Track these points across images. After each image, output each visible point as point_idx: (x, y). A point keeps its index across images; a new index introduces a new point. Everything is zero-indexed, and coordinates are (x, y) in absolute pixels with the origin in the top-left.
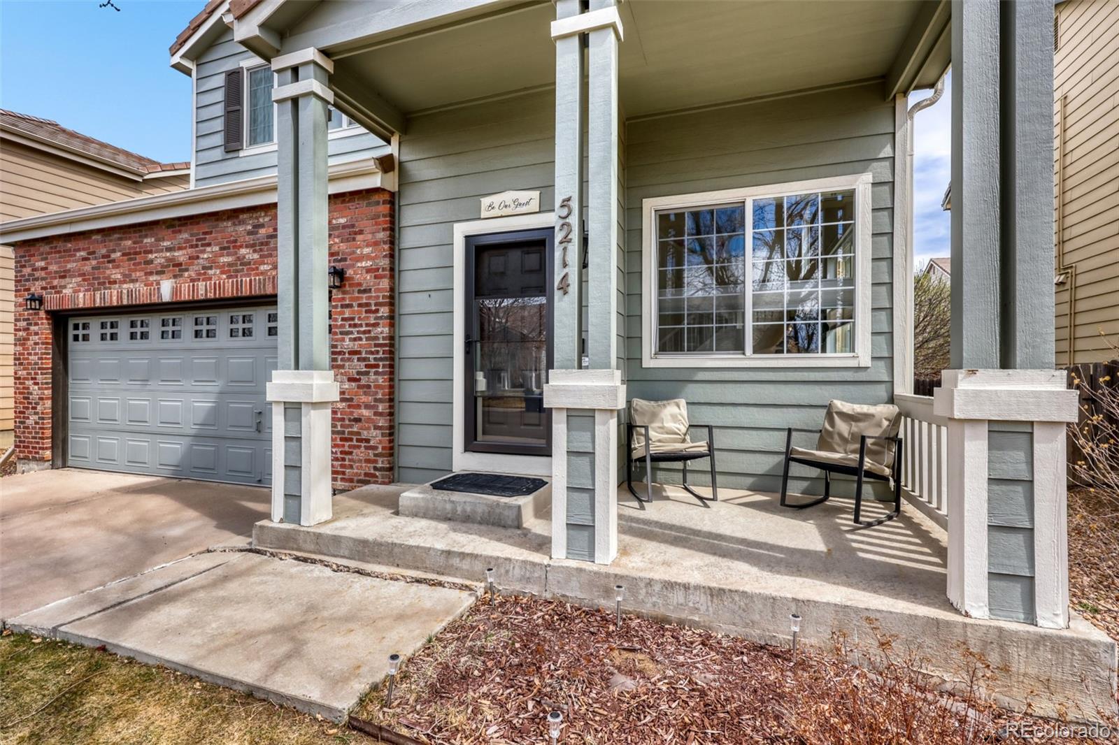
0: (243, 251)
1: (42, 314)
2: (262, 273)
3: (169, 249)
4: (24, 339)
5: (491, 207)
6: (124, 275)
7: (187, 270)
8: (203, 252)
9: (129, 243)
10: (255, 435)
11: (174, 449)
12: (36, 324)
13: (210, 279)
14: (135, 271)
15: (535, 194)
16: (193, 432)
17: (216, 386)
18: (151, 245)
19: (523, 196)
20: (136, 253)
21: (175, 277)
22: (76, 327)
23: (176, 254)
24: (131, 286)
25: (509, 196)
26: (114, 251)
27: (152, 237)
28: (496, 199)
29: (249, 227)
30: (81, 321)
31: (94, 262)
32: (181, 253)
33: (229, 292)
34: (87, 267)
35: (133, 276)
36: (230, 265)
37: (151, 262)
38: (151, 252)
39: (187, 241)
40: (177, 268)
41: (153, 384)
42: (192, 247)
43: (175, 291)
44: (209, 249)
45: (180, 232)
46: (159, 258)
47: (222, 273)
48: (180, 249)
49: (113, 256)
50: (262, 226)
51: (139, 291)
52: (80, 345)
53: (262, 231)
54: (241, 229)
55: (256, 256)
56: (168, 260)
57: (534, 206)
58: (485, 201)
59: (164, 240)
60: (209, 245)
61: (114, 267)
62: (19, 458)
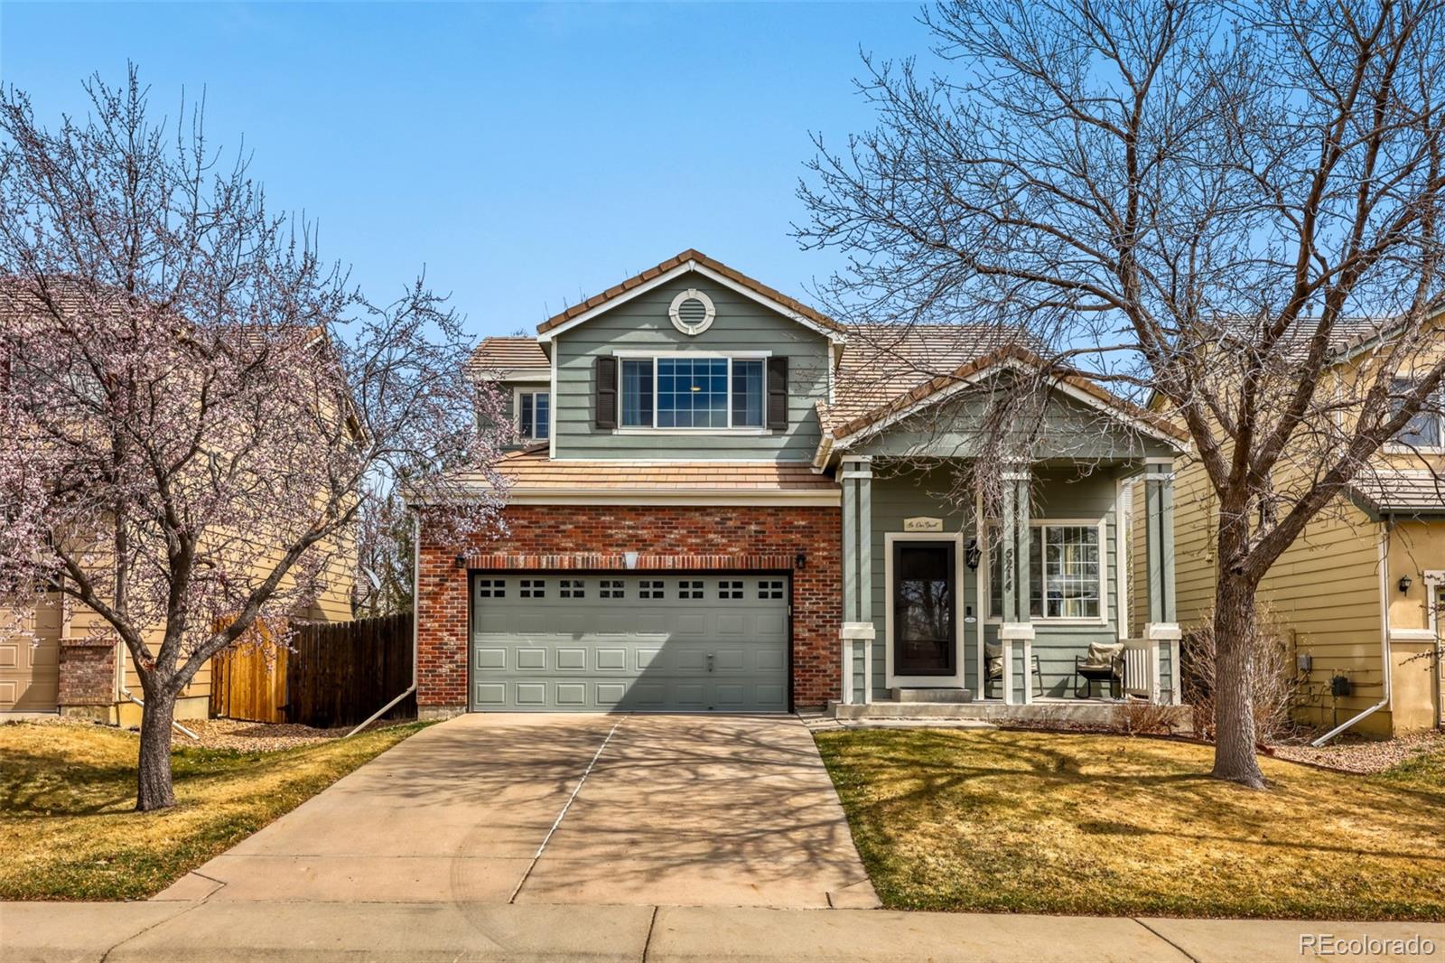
0: (711, 536)
1: (463, 571)
2: (731, 553)
3: (630, 527)
4: (435, 593)
5: (911, 525)
6: (577, 545)
7: (652, 545)
8: (671, 533)
9: (584, 518)
10: (709, 674)
11: (621, 688)
12: (453, 581)
13: (678, 554)
14: (591, 541)
15: (940, 521)
16: (639, 674)
17: (663, 638)
18: (610, 522)
19: (932, 521)
20: (592, 527)
21: (638, 550)
22: (486, 584)
23: (640, 532)
24: (586, 554)
25: (923, 520)
26: (564, 523)
27: (611, 515)
28: (915, 521)
29: (717, 519)
30: (494, 579)
31: (538, 531)
32: (645, 531)
33: (697, 566)
34: (529, 534)
35: (589, 546)
36: (697, 545)
37: (611, 536)
38: (610, 528)
39: (650, 523)
40: (641, 545)
41: (587, 637)
42: (657, 528)
43: (639, 561)
44: (676, 531)
45: (644, 515)
46: (620, 535)
47: (690, 550)
48: (643, 528)
49: (562, 527)
50: (730, 519)
51: (600, 559)
52: (492, 600)
53: (730, 523)
54: (708, 519)
55: (724, 541)
56: (630, 536)
57: (940, 527)
58: (907, 521)
59: (625, 519)
60: (676, 528)
61: (563, 537)
62: (424, 705)
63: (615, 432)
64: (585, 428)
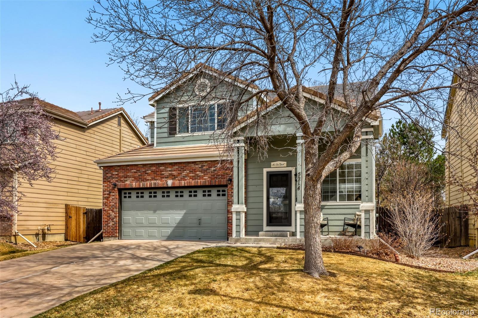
0: (198, 173)
1: (116, 189)
2: (205, 179)
3: (170, 171)
4: (108, 197)
5: (274, 165)
6: (152, 178)
7: (177, 177)
8: (184, 172)
9: (154, 168)
10: (199, 226)
11: (169, 231)
12: (113, 193)
13: (186, 180)
14: (157, 177)
15: (285, 163)
16: (175, 226)
17: (183, 212)
18: (163, 169)
19: (282, 163)
20: (157, 171)
21: (172, 179)
22: (125, 193)
23: (173, 172)
24: (155, 181)
25: (279, 162)
26: (148, 170)
27: (163, 166)
28: (275, 163)
29: (200, 166)
30: (127, 192)
31: (139, 174)
32: (175, 172)
33: (193, 184)
34: (137, 175)
35: (156, 178)
36: (193, 176)
37: (163, 174)
38: (163, 171)
39: (177, 169)
40: (173, 177)
41: (158, 212)
42: (179, 170)
43: (173, 183)
44: (185, 171)
45: (174, 166)
46: (166, 174)
47: (190, 178)
48: (174, 171)
49: (147, 172)
50: (205, 166)
51: (159, 183)
52: (127, 199)
53: (205, 168)
54: (197, 166)
55: (202, 174)
56: (170, 174)
57: (285, 165)
58: (272, 163)
59: (168, 168)
60: (185, 170)
61: (148, 175)
62: (105, 237)
63: (176, 136)
64: (166, 135)
